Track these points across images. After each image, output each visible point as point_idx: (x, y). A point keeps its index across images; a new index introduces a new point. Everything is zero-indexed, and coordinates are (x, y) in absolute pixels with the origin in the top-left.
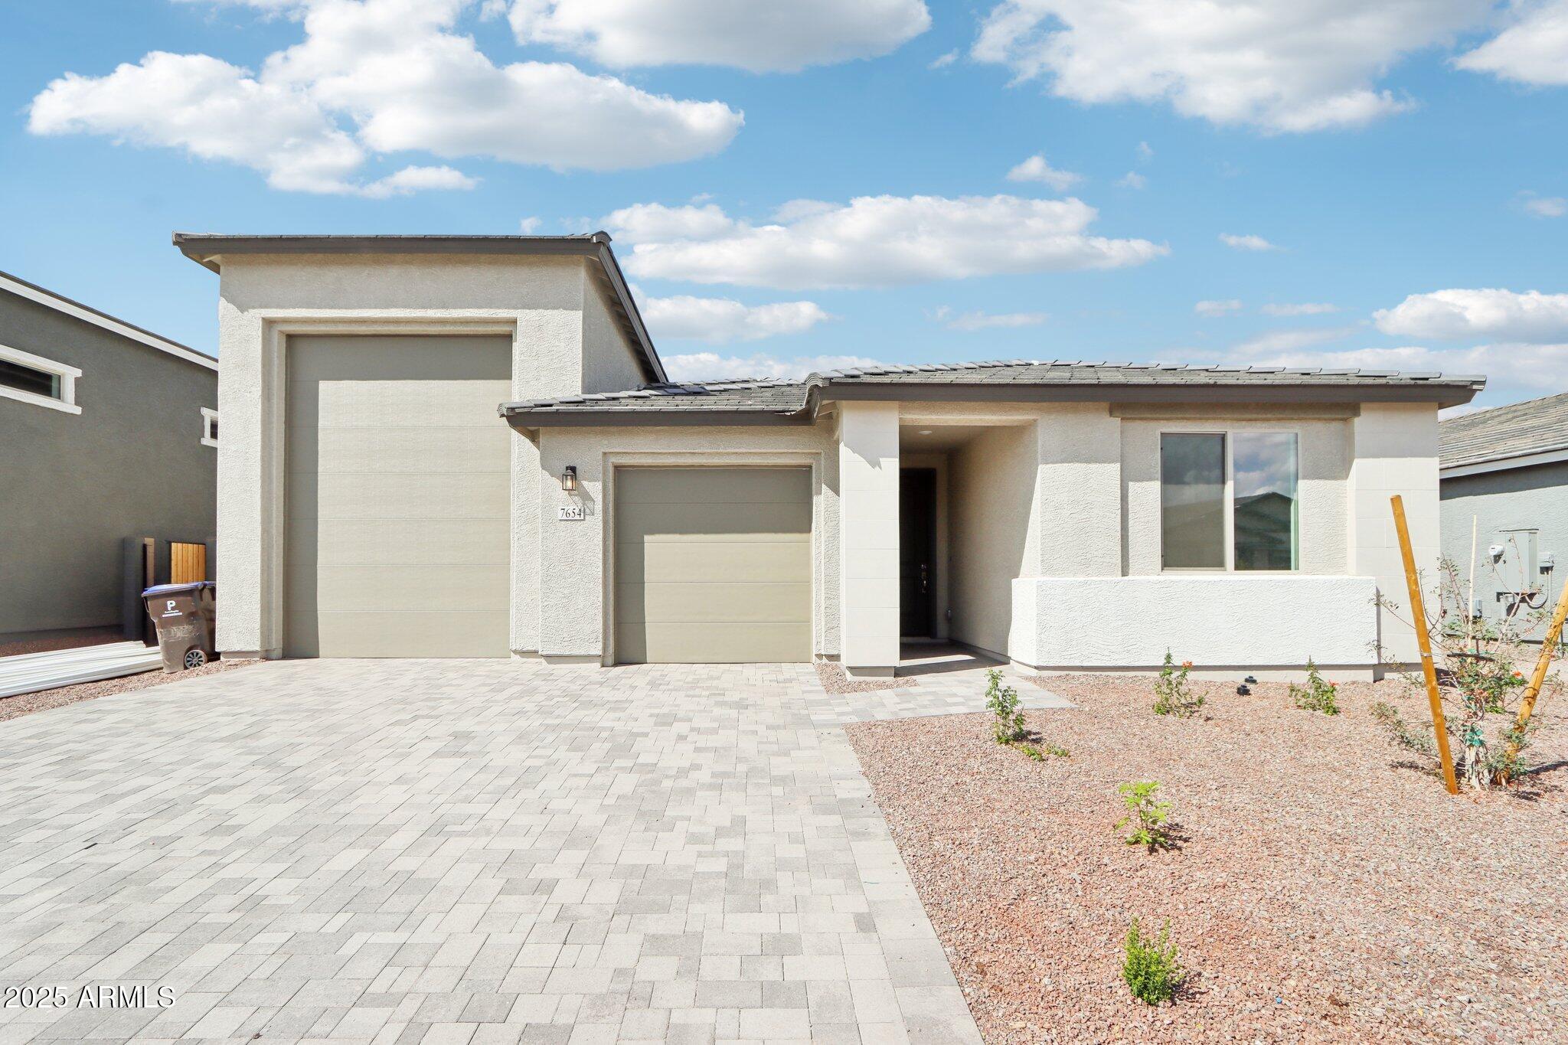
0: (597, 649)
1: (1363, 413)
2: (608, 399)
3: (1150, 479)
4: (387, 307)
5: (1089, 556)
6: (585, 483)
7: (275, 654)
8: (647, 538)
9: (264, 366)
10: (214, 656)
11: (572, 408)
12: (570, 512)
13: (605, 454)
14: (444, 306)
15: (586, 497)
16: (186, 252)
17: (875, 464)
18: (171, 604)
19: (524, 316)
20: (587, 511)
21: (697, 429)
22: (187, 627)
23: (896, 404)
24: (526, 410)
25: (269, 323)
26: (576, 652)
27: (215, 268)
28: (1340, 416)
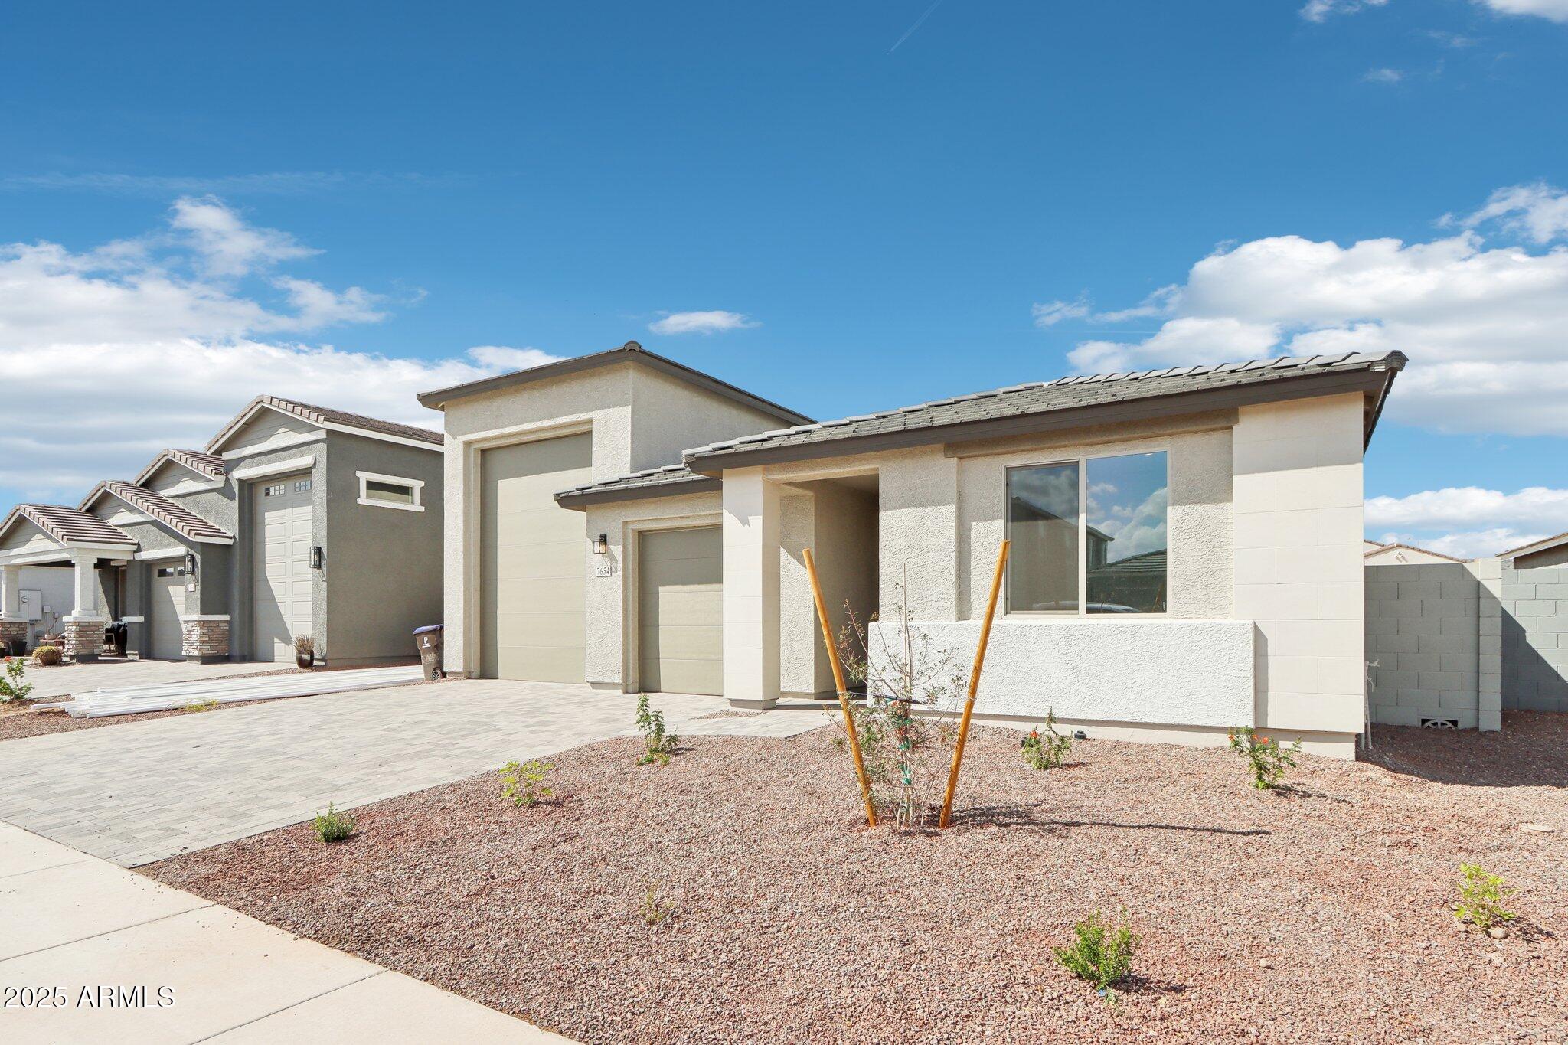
0: (618, 679)
1: (1240, 420)
2: (643, 476)
3: (994, 518)
4: (522, 423)
5: (925, 600)
6: (611, 547)
7: (473, 675)
8: (661, 589)
9: (465, 475)
10: (444, 675)
11: (608, 488)
12: (603, 570)
13: (625, 523)
14: (552, 417)
15: (613, 558)
16: (425, 405)
17: (745, 522)
18: (426, 639)
19: (597, 416)
20: (613, 569)
21: (682, 497)
22: (433, 655)
23: (760, 468)
24: (565, 495)
25: (468, 444)
26: (606, 680)
27: (442, 409)
28: (1210, 427)
